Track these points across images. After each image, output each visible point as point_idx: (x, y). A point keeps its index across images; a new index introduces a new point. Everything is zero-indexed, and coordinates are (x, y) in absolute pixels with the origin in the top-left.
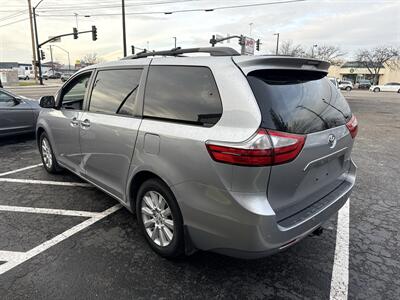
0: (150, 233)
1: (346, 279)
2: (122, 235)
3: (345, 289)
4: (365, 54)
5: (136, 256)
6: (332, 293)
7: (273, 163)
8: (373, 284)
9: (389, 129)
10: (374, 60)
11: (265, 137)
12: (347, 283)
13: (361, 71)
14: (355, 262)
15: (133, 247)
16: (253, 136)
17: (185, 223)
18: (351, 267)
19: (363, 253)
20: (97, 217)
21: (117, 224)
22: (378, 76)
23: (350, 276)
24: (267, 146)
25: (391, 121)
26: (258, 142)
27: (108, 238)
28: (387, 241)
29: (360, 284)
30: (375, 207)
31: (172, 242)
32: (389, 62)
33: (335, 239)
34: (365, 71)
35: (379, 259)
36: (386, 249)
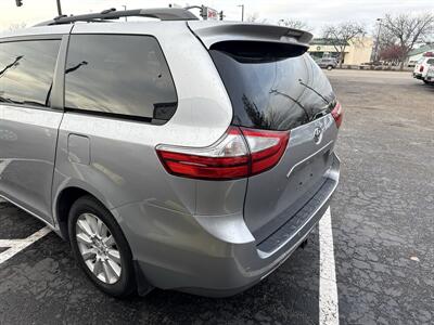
0: (91, 266)
1: (335, 297)
2: (53, 270)
3: (335, 309)
4: (331, 31)
5: (73, 299)
6: (322, 318)
7: (250, 174)
8: (364, 299)
9: (359, 110)
10: (340, 37)
11: (238, 138)
12: (336, 301)
13: (328, 49)
14: (342, 272)
15: (70, 286)
16: (223, 138)
17: (135, 257)
18: (339, 279)
19: (349, 259)
20: (18, 245)
21: (47, 254)
22: (344, 54)
23: (339, 291)
24: (241, 152)
25: (360, 102)
26: (229, 146)
27: (32, 277)
28: (372, 240)
29: (350, 300)
30: (355, 201)
31: (120, 279)
32: (354, 39)
33: (318, 245)
34: (331, 48)
35: (366, 266)
36: (373, 251)
